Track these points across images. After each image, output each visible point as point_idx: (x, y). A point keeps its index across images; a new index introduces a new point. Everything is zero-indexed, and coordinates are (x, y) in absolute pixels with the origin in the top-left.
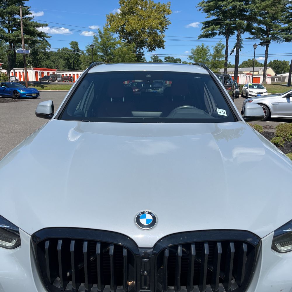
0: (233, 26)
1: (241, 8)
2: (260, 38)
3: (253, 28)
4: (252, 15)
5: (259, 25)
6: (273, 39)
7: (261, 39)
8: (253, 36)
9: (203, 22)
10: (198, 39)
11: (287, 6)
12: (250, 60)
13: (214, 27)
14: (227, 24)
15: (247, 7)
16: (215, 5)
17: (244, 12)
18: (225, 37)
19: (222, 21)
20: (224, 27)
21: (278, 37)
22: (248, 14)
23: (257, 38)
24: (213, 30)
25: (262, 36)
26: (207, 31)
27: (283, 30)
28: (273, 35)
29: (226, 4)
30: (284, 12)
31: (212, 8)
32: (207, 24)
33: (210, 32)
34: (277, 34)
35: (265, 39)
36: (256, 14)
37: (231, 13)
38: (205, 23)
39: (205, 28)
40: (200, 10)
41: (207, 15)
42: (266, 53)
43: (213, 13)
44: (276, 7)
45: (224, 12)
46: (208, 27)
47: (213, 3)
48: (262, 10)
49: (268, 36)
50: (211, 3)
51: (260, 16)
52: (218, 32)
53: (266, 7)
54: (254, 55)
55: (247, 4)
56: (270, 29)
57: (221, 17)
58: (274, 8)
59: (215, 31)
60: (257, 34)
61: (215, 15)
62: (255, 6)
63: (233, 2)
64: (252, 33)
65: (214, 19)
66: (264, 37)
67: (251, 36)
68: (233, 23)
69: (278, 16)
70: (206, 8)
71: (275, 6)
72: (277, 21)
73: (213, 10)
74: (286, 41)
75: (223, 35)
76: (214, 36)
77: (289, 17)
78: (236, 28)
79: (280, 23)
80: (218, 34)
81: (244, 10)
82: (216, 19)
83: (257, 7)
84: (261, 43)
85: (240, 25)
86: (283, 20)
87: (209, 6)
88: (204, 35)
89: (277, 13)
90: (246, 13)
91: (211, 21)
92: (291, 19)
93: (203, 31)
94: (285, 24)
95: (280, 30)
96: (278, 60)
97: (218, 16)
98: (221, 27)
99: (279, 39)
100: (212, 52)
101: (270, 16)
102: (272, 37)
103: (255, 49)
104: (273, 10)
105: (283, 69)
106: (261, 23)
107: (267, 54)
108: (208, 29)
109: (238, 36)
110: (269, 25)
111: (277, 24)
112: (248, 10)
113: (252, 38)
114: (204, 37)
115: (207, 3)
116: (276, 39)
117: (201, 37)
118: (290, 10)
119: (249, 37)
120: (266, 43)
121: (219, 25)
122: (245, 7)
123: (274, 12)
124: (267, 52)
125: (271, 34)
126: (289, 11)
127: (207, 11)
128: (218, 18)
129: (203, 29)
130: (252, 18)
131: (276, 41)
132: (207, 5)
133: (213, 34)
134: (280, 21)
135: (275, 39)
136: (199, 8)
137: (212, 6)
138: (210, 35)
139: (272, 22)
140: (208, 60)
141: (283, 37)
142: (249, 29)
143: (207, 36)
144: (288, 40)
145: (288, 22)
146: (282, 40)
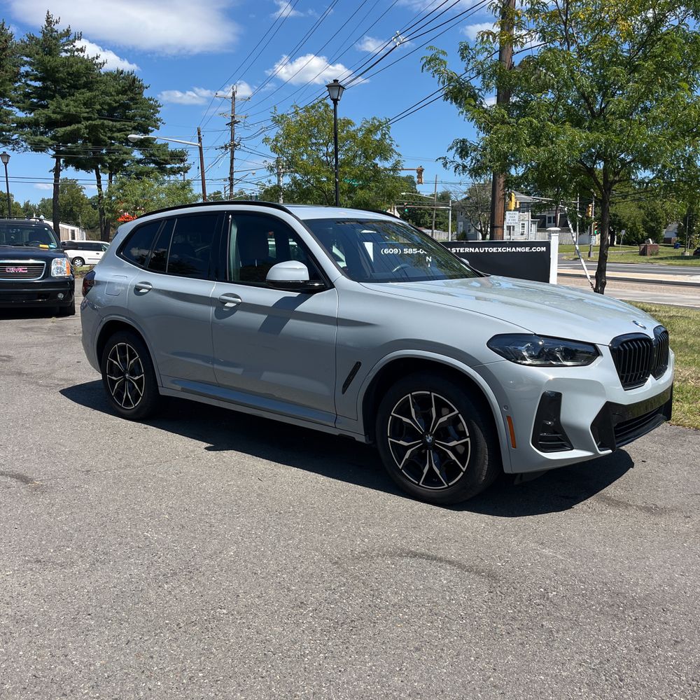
11: (23, 70)
21: (13, 138)
27: (21, 125)
30: (16, 82)
34: (9, 131)
69: (5, 91)
72: (5, 101)
77: (32, 96)
79: (10, 106)
86: (18, 102)
92: (35, 100)
94: (22, 109)
95: (15, 122)
99: (17, 143)
103: (6, 164)
111: (5, 107)
116: (9, 143)
118: (31, 80)
126: (29, 82)
131: (10, 147)
134: (10, 103)
144: (38, 147)
145: (32, 108)
146: (22, 146)
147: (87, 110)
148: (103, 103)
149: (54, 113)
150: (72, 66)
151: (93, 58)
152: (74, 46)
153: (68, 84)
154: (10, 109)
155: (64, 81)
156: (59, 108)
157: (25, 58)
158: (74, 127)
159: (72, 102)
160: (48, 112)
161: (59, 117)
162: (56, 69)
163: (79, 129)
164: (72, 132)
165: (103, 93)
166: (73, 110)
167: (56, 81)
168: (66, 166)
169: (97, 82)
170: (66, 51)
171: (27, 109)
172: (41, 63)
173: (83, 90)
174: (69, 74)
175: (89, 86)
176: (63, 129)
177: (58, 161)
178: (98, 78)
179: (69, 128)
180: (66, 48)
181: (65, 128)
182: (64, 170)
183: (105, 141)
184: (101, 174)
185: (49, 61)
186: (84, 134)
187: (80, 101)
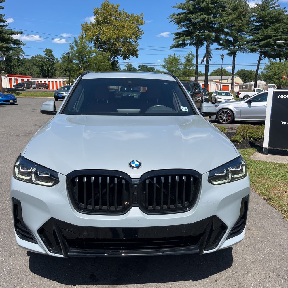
0: (202, 37)
1: (210, 21)
2: (227, 49)
3: (221, 40)
4: (220, 28)
5: (226, 37)
6: (239, 50)
7: (229, 50)
8: (221, 47)
9: (174, 33)
10: (170, 49)
11: (252, 19)
12: (219, 69)
13: (184, 38)
14: (197, 35)
15: (215, 20)
16: (185, 18)
17: (213, 24)
18: (195, 47)
19: (192, 32)
20: (194, 38)
21: (244, 48)
22: (216, 26)
23: (225, 49)
24: (184, 40)
25: (229, 47)
26: (179, 41)
27: (248, 42)
28: (239, 46)
29: (196, 17)
30: (249, 24)
31: (183, 20)
32: (179, 35)
33: (181, 42)
34: (242, 45)
35: (231, 50)
36: (223, 27)
37: (200, 25)
38: (177, 34)
39: (176, 38)
40: (171, 22)
41: (178, 26)
42: (233, 63)
43: (184, 25)
44: (241, 21)
45: (194, 24)
46: (180, 37)
47: (183, 16)
48: (228, 23)
49: (234, 47)
50: (182, 16)
51: (227, 28)
52: (188, 42)
53: (233, 20)
54: (222, 64)
55: (214, 17)
56: (236, 40)
57: (191, 28)
58: (240, 21)
59: (186, 42)
60: (224, 45)
61: (186, 27)
62: (222, 19)
63: (202, 15)
64: (220, 44)
65: (185, 30)
66: (231, 48)
67: (220, 47)
68: (203, 34)
69: (243, 29)
70: (177, 20)
71: (241, 19)
72: (243, 33)
73: (184, 22)
74: (250, 52)
75: (193, 45)
76: (185, 46)
77: (254, 29)
78: (205, 39)
79: (245, 35)
80: (189, 44)
81: (212, 23)
82: (187, 30)
83: (224, 21)
84: (228, 53)
85: (209, 37)
86: (248, 33)
87: (180, 18)
88: (176, 45)
89: (243, 26)
90: (214, 25)
91: (182, 32)
92: (255, 31)
93: (175, 41)
94: (250, 36)
95: (245, 41)
96: (245, 69)
97: (188, 28)
98: (192, 38)
99: (245, 50)
100: (183, 61)
101: (236, 29)
102: (238, 48)
103: (222, 59)
104: (239, 23)
105: (250, 78)
106: (228, 35)
107: (235, 63)
108: (179, 39)
109: (208, 46)
110: (235, 37)
111: (243, 36)
112: (216, 23)
113: (220, 49)
114: (175, 47)
115: (177, 15)
117: (173, 47)
118: (255, 23)
119: (217, 48)
120: (233, 54)
121: (190, 36)
122: (213, 20)
123: (240, 25)
124: (235, 62)
125: (237, 46)
126: (254, 24)
127: (178, 23)
128: (188, 30)
129: (175, 39)
130: (219, 30)
131: (242, 52)
132: (178, 17)
133: (184, 45)
134: (245, 34)
135: (241, 50)
136: (170, 20)
137: (182, 18)
138: (181, 45)
139: (238, 34)
140: (180, 69)
141: (248, 48)
142: (217, 40)
143: (178, 46)
144: (253, 51)
145: (253, 34)
146: (247, 51)
147: (275, 32)
148: (284, 28)
149: (261, 35)
150: (272, 14)
151: (283, 9)
152: (275, 5)
153: (270, 22)
154: (245, 36)
155: (268, 21)
156: (263, 33)
157: (254, 14)
158: (268, 40)
159: (269, 30)
160: (259, 36)
161: (262, 37)
162: (265, 16)
163: (270, 41)
164: (267, 43)
165: (284, 23)
166: (269, 33)
167: (265, 22)
168: (265, 58)
169: (283, 19)
170: (271, 8)
171: (251, 35)
172: (259, 14)
173: (276, 24)
174: (271, 18)
175: (278, 21)
176: (263, 42)
177: (261, 56)
178: (284, 17)
179: (266, 41)
180: (271, 6)
181: (264, 42)
182: (263, 59)
183: (282, 45)
184: (281, 60)
185: (262, 13)
186: (272, 43)
187: (273, 28)
